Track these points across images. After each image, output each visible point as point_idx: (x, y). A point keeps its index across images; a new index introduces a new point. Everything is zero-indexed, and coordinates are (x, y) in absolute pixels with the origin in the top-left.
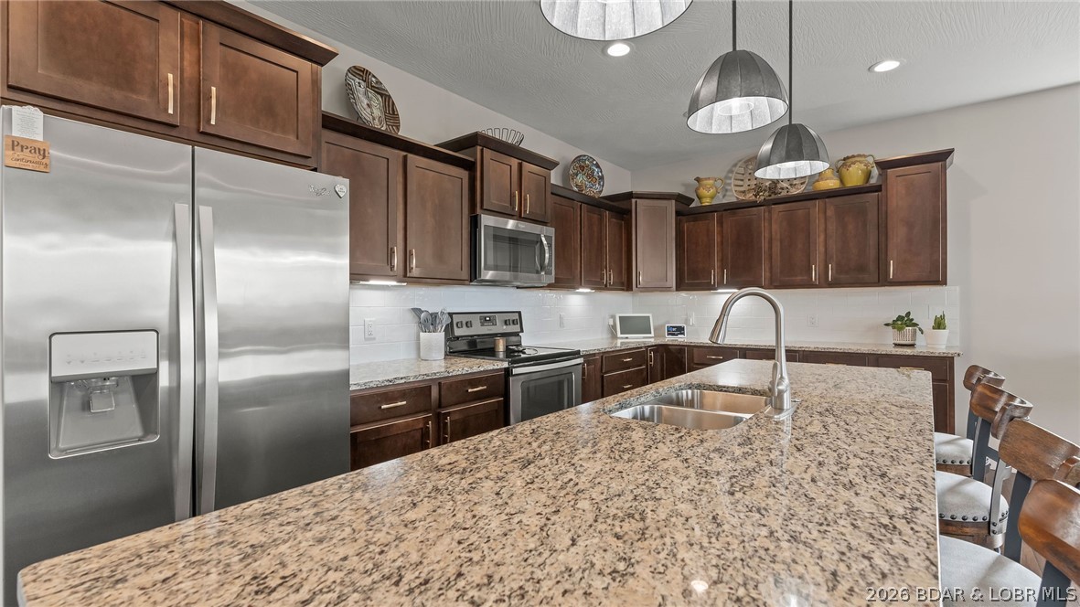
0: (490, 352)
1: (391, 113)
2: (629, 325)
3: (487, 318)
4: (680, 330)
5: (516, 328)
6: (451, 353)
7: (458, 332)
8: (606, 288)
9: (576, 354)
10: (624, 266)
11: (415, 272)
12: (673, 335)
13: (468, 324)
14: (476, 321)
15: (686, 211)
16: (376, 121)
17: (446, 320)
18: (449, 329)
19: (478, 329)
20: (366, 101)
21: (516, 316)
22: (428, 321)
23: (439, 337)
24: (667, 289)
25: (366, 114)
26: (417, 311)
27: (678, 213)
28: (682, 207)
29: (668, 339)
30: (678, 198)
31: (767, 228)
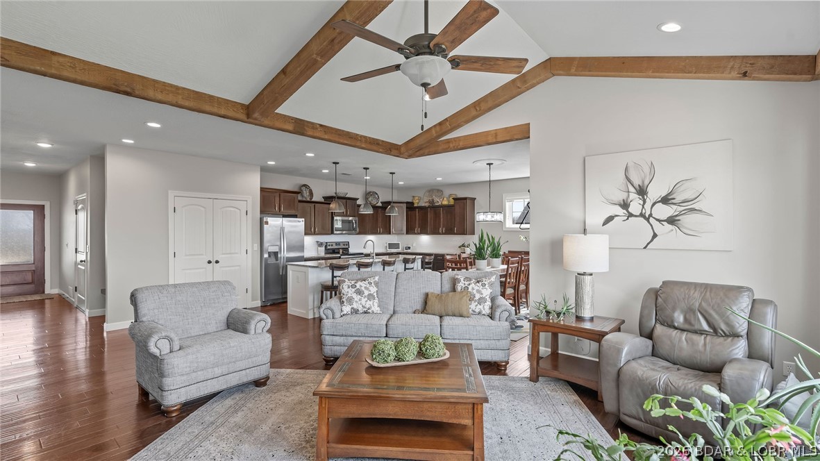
0: (338, 253)
1: (311, 194)
2: (391, 246)
3: (338, 244)
5: (347, 247)
6: (325, 253)
7: (329, 247)
8: (380, 233)
9: (362, 254)
10: (388, 226)
11: (317, 232)
13: (332, 245)
14: (334, 244)
15: (410, 207)
17: (325, 244)
18: (326, 247)
19: (335, 247)
20: (306, 192)
21: (347, 243)
22: (320, 244)
23: (323, 248)
24: (403, 234)
25: (306, 197)
26: (317, 242)
27: (407, 208)
28: (409, 205)
29: (405, 251)
30: (407, 203)
31: (430, 216)
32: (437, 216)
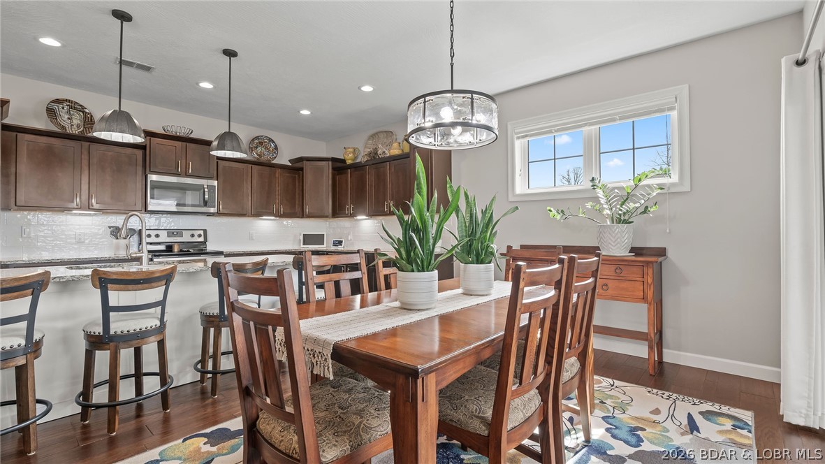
1: (88, 122)
3: (175, 232)
4: (340, 243)
8: (279, 215)
11: (97, 206)
12: (335, 245)
13: (157, 236)
14: (165, 234)
15: (339, 166)
16: (75, 126)
19: (165, 239)
20: (67, 117)
21: (202, 232)
24: (327, 217)
25: (66, 124)
27: (334, 169)
29: (333, 248)
30: (334, 160)
31: (370, 179)
32: (380, 178)
